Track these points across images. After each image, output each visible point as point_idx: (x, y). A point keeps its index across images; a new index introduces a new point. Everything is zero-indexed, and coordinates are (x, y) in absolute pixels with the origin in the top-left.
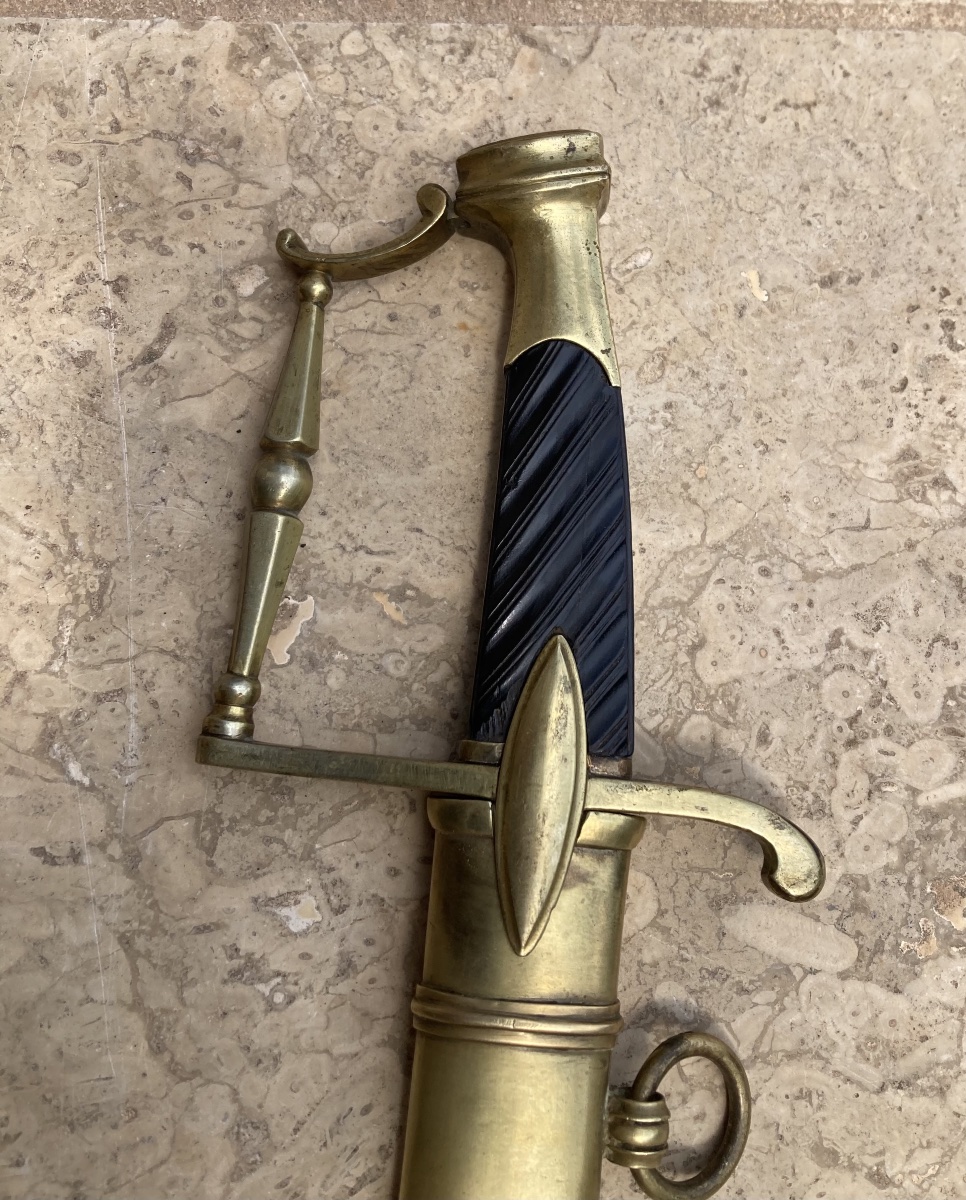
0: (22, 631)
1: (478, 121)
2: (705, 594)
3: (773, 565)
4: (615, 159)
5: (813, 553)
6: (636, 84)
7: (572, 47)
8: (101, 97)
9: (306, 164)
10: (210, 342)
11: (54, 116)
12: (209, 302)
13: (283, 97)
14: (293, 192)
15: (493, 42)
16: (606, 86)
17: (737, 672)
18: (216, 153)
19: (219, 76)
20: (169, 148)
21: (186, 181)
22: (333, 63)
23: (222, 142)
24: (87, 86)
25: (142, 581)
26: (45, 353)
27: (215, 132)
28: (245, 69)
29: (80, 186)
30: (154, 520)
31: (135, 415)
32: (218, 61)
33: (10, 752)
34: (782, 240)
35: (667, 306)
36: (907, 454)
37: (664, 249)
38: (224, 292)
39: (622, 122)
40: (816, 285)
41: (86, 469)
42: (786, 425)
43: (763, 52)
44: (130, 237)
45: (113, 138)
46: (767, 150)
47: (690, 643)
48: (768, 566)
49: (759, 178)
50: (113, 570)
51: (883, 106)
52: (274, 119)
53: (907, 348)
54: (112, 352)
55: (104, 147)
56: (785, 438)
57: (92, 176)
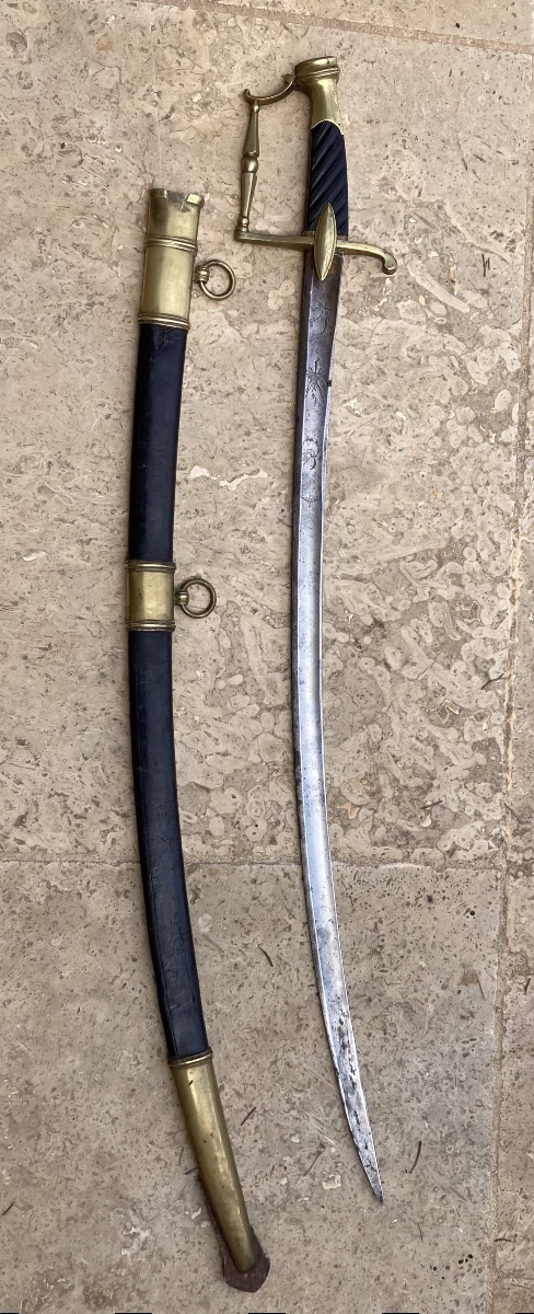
7: (300, 32)
9: (215, 62)
10: (184, 115)
14: (210, 71)
32: (190, 23)
36: (384, 178)
44: (163, 79)
46: (357, 76)
51: (397, 66)
53: (390, 146)
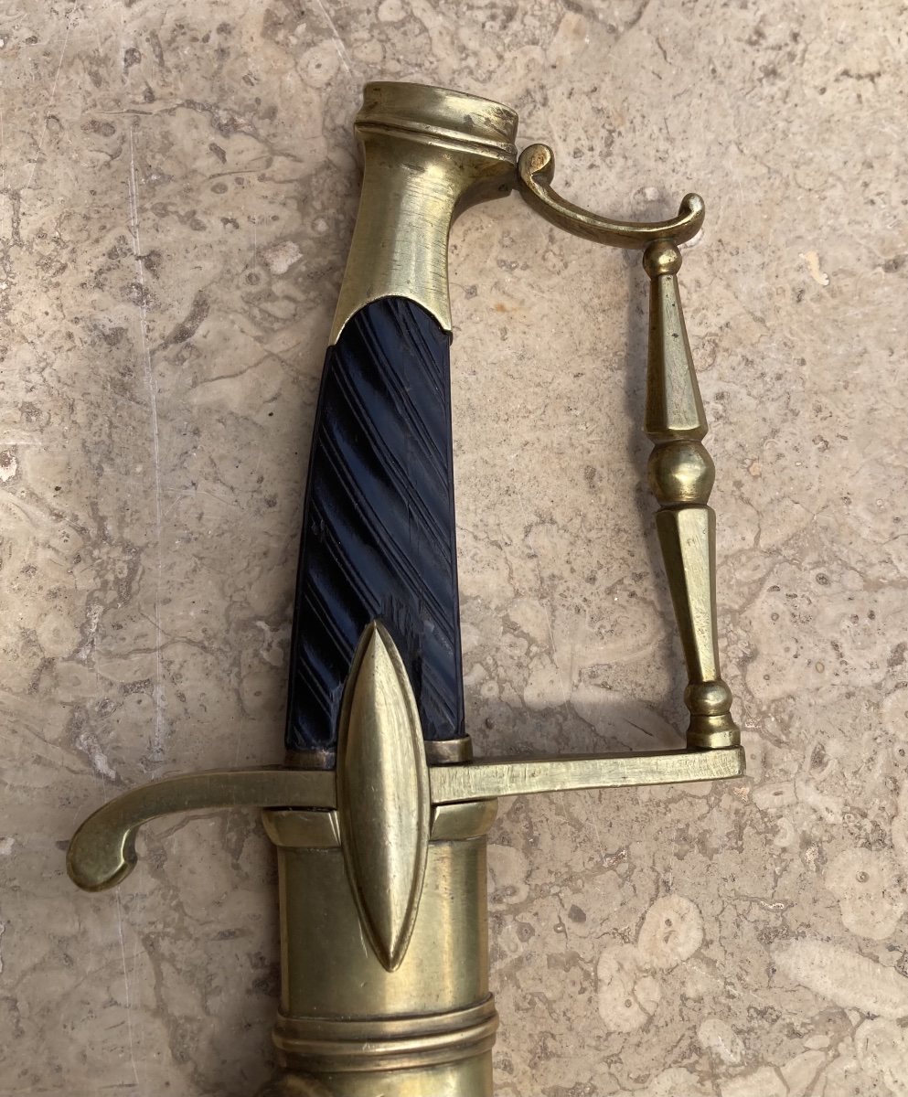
0: (50, 617)
1: (520, 92)
2: (758, 602)
3: (832, 572)
4: (664, 131)
5: (875, 561)
6: (687, 52)
8: (135, 66)
11: (89, 86)
12: (242, 279)
13: (319, 66)
15: (537, 7)
16: (655, 54)
17: (790, 687)
18: (250, 123)
19: (254, 44)
20: (202, 118)
21: (219, 153)
22: (371, 30)
23: (256, 112)
24: (122, 54)
25: (171, 567)
26: (76, 329)
27: (249, 102)
28: (281, 36)
29: (113, 157)
30: (184, 504)
31: (167, 395)
33: (37, 741)
34: (844, 219)
35: (719, 288)
37: (716, 228)
38: (257, 270)
39: (671, 92)
40: (880, 270)
41: (116, 450)
42: (847, 421)
43: (823, 18)
45: (146, 108)
47: (741, 655)
48: (827, 573)
49: (817, 153)
50: (142, 555)
52: (309, 89)
54: (143, 330)
55: (137, 116)
56: (846, 434)
57: (125, 146)
